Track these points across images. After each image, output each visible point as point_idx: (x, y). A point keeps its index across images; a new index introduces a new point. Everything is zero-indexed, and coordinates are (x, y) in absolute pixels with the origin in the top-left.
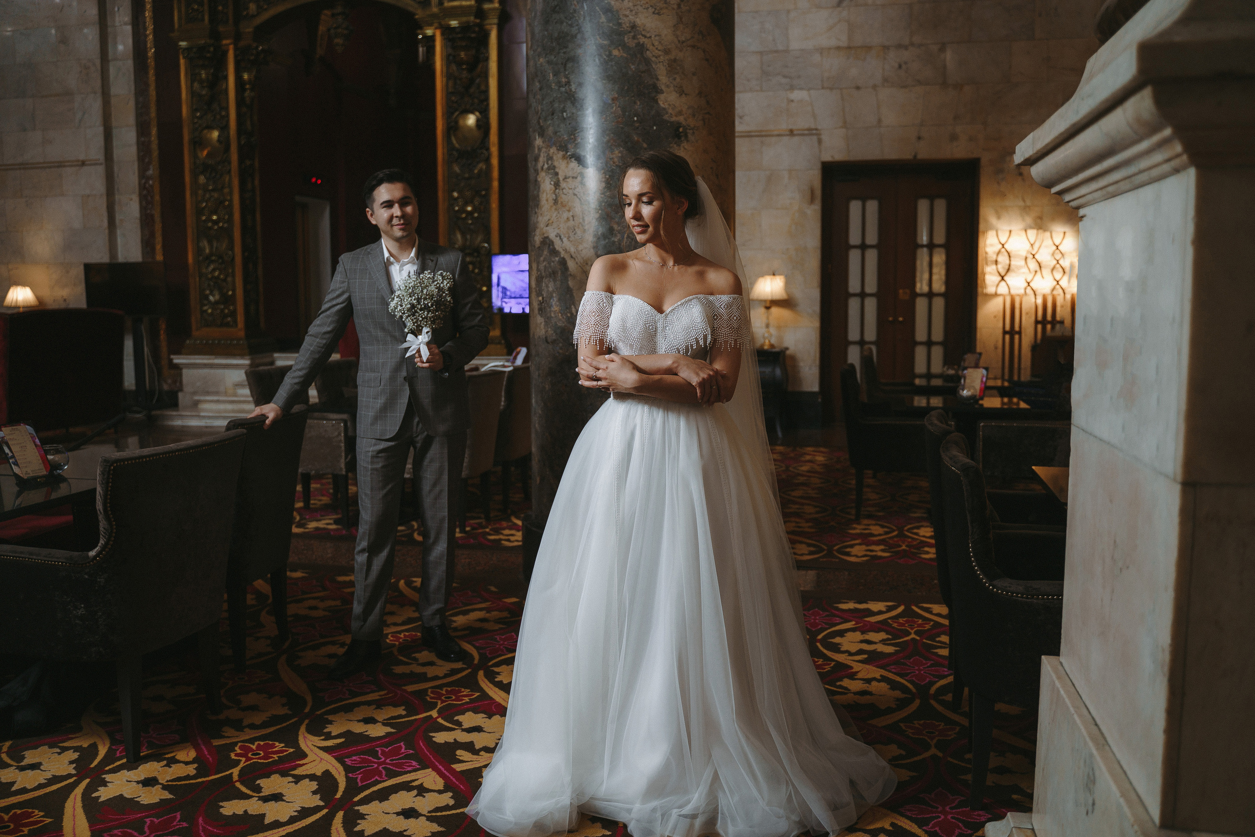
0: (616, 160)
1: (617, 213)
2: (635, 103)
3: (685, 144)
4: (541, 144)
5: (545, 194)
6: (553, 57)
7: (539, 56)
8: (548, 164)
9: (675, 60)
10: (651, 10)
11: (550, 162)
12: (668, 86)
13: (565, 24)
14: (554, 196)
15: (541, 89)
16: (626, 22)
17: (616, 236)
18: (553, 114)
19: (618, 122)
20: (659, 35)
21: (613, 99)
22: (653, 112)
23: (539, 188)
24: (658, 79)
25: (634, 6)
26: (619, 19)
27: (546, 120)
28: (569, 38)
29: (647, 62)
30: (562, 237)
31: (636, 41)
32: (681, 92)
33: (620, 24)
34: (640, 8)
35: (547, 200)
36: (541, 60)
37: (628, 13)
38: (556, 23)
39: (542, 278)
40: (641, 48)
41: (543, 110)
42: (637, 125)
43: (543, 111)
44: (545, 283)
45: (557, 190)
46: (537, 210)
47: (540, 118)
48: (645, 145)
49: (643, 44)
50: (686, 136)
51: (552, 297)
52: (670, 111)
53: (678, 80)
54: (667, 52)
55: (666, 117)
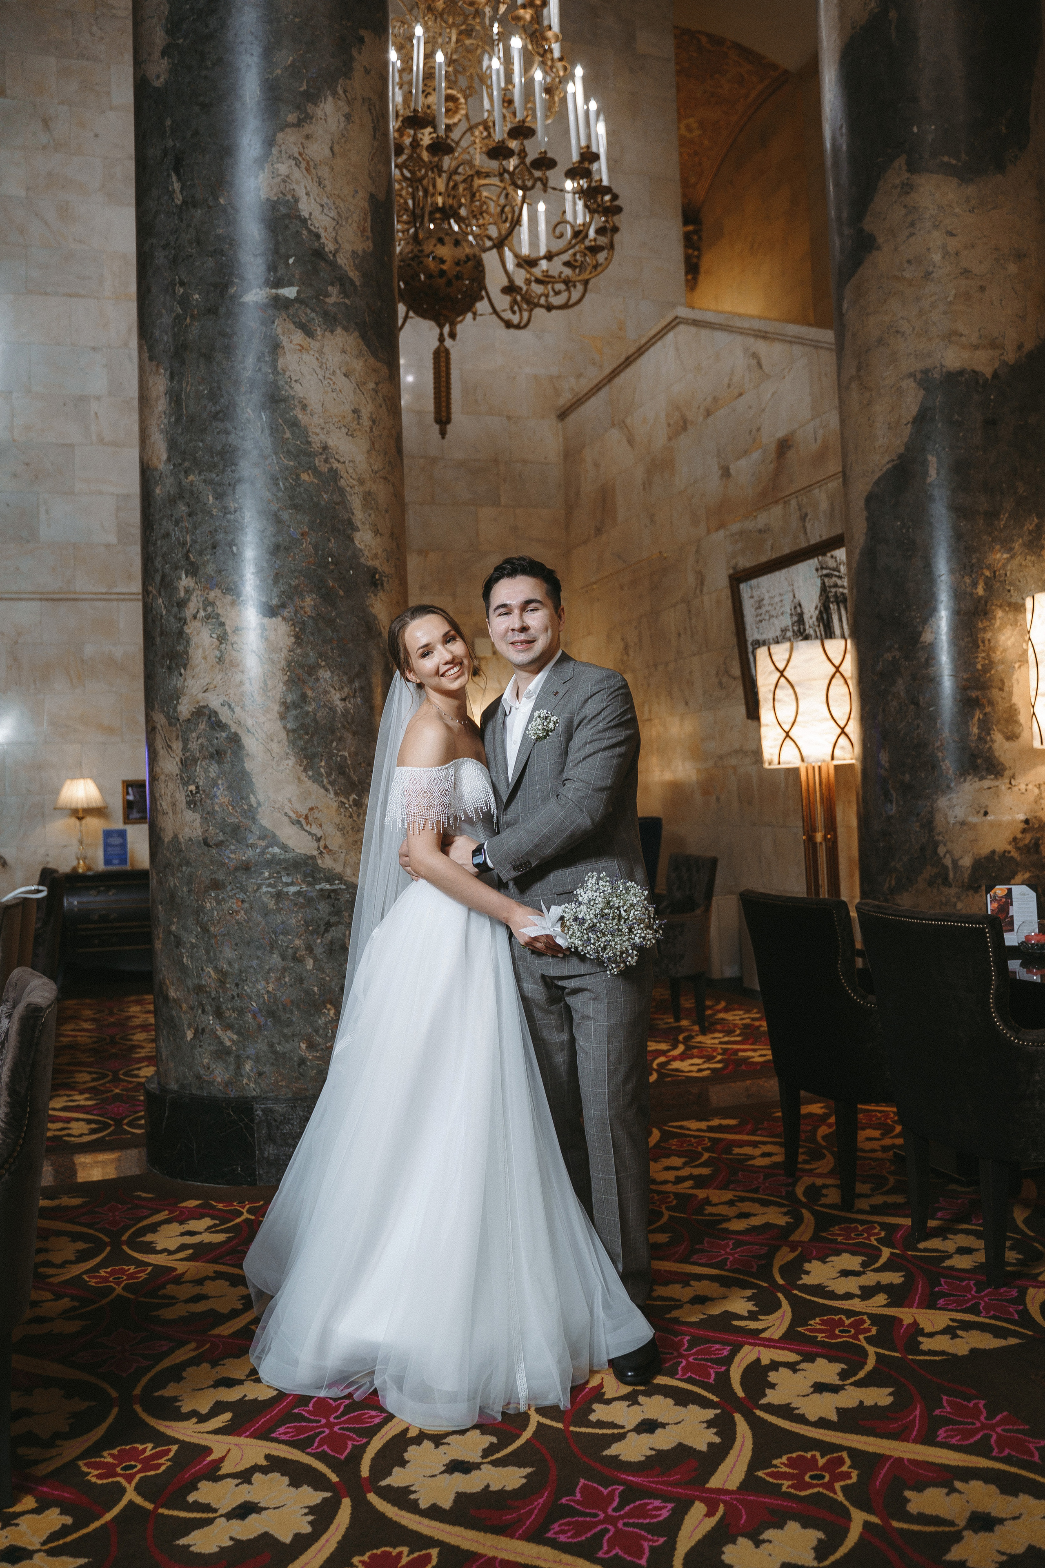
0: (308, 609)
1: (310, 675)
2: (329, 540)
3: (381, 594)
4: (192, 584)
5: (200, 651)
6: (214, 475)
7: (187, 472)
8: (205, 610)
9: (369, 493)
10: (344, 430)
11: (209, 609)
12: (363, 523)
13: (233, 436)
14: (218, 653)
15: (190, 515)
16: (316, 441)
17: (310, 704)
18: (214, 547)
19: (309, 563)
20: (353, 461)
21: (302, 534)
22: (349, 553)
23: (188, 642)
24: (353, 514)
25: (326, 423)
26: (307, 436)
27: (201, 553)
28: (240, 453)
29: (341, 491)
30: (233, 705)
31: (328, 465)
32: (377, 532)
33: (309, 443)
34: (332, 427)
35: (205, 658)
36: (191, 477)
37: (318, 430)
38: (218, 433)
39: (195, 760)
40: (334, 475)
41: (194, 542)
42: (332, 567)
43: (196, 542)
44: (201, 766)
45: (223, 646)
46: (182, 671)
47: (188, 551)
48: (342, 593)
49: (336, 471)
50: (382, 585)
51: (215, 784)
52: (367, 553)
53: (373, 516)
54: (361, 482)
55: (362, 560)
